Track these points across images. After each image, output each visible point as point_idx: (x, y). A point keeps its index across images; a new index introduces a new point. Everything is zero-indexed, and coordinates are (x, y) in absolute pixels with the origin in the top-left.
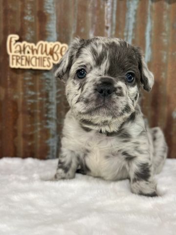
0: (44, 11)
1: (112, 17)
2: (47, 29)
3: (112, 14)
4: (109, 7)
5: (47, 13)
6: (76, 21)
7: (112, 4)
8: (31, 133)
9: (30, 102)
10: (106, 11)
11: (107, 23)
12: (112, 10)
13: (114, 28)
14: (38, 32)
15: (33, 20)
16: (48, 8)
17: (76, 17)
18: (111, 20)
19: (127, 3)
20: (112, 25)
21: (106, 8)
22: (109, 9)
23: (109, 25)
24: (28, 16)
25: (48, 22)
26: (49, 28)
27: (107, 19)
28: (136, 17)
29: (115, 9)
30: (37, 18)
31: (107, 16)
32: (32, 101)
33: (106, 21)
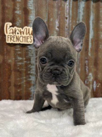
0: (28, 8)
1: (69, 12)
2: (30, 19)
3: (69, 10)
4: (67, 5)
6: (47, 14)
7: (69, 4)
9: (19, 64)
10: (65, 8)
11: (67, 15)
12: (69, 8)
13: (71, 18)
14: (24, 21)
15: (21, 14)
16: (30, 6)
17: (48, 11)
19: (78, 4)
20: (69, 17)
21: (65, 6)
22: (68, 7)
23: (68, 17)
24: (17, 11)
25: (30, 14)
27: (66, 13)
28: (84, 11)
29: (71, 7)
30: (23, 12)
31: (66, 11)
33: (66, 14)
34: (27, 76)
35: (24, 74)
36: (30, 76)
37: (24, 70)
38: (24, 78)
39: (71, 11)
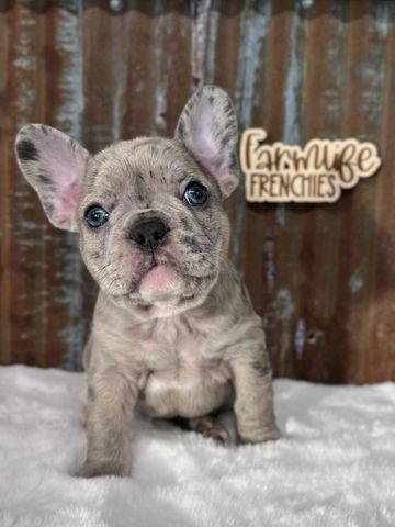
0: (57, 48)
1: (206, 56)
2: (64, 87)
3: (206, 49)
4: (200, 33)
5: (63, 50)
6: (126, 67)
8: (26, 313)
9: (25, 246)
10: (193, 41)
11: (197, 70)
12: (207, 41)
13: (211, 81)
14: (44, 93)
15: (34, 68)
16: (66, 39)
18: (205, 63)
19: (242, 25)
20: (206, 76)
21: (194, 35)
22: (201, 39)
23: (200, 75)
24: (21, 59)
25: (65, 70)
26: (68, 83)
27: (196, 60)
28: (262, 54)
29: (213, 38)
30: (43, 62)
31: (196, 53)
32: (30, 243)
33: (194, 64)
34: (53, 288)
35: (44, 281)
36: (64, 288)
37: (44, 266)
38: (44, 293)
39: (212, 56)
